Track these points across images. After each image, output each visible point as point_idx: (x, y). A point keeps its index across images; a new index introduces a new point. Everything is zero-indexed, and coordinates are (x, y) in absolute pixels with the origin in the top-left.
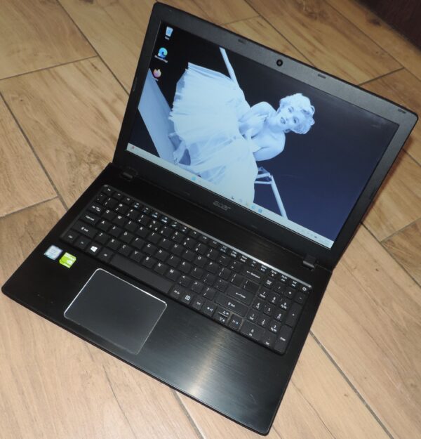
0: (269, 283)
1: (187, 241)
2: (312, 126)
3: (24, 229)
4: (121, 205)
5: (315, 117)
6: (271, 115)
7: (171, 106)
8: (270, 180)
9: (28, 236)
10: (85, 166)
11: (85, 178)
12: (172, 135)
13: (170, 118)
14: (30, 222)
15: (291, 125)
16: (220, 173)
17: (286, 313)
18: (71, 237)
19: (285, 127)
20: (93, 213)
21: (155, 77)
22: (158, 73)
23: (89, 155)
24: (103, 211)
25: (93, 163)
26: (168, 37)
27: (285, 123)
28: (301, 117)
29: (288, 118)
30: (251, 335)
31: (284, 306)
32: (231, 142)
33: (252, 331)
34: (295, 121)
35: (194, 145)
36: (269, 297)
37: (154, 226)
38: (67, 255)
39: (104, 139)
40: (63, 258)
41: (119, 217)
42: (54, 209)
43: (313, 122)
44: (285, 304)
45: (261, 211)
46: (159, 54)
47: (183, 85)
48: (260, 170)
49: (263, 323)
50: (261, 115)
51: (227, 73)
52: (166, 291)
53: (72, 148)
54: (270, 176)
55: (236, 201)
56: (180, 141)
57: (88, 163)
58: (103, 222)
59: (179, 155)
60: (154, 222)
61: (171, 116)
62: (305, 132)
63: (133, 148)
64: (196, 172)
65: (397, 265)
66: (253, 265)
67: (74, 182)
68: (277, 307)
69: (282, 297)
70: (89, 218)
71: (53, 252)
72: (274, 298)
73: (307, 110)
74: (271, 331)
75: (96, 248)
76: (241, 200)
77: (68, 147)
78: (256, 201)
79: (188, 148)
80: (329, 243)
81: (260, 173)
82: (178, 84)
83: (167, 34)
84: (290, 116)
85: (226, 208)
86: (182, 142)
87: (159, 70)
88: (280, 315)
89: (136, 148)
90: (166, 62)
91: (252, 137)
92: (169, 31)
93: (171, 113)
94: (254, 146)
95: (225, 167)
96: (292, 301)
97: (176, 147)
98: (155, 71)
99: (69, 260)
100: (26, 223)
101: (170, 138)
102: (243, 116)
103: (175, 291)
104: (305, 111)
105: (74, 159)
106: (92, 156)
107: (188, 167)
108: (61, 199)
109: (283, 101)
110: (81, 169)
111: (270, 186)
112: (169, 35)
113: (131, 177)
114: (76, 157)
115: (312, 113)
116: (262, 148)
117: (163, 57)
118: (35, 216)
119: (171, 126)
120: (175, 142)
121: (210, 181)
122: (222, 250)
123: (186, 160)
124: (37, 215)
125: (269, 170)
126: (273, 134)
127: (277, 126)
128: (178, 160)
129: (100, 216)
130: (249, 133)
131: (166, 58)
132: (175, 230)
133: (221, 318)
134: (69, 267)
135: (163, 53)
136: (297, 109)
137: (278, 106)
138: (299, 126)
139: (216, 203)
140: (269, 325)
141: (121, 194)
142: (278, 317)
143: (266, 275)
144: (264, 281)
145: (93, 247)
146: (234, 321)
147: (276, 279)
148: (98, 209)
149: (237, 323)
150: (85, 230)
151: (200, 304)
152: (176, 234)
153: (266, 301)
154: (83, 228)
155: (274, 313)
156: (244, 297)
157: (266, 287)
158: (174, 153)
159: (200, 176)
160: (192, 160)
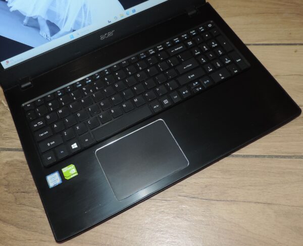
0: (190, 43)
1: (118, 76)
3: (9, 194)
4: (50, 104)
9: (19, 194)
12: (25, 21)
13: (11, 10)
14: (7, 186)
16: (85, 13)
17: (220, 46)
18: (50, 158)
20: (41, 129)
24: (45, 121)
30: (222, 78)
31: (214, 45)
33: (220, 75)
35: (49, 12)
36: (201, 50)
37: (87, 91)
38: (64, 170)
40: (65, 175)
41: (60, 111)
42: (9, 159)
44: (213, 43)
45: (134, 11)
49: (219, 65)
52: (149, 114)
55: (113, 21)
56: (36, 20)
58: (55, 126)
59: (45, 30)
60: (84, 89)
61: (11, 7)
63: (8, 62)
64: (69, 30)
66: (169, 45)
68: (211, 49)
69: (207, 42)
70: (42, 135)
71: (53, 180)
72: (205, 47)
74: (227, 64)
75: (75, 144)
76: (116, 18)
78: (126, 7)
79: (47, 18)
86: (38, 18)
88: (220, 51)
89: (9, 60)
93: (9, 5)
95: (85, 5)
96: (213, 38)
97: (37, 28)
99: (70, 171)
100: (6, 189)
101: (27, 26)
103: (155, 107)
107: (60, 33)
113: (30, 83)
118: (4, 178)
119: (18, 15)
120: (34, 24)
121: (84, 26)
122: (142, 57)
123: (54, 29)
124: (4, 176)
128: (49, 35)
129: (47, 125)
132: (102, 78)
133: (198, 89)
134: (77, 174)
139: (102, 38)
140: (223, 62)
141: (40, 99)
142: (221, 53)
143: (183, 42)
144: (187, 45)
145: (72, 146)
146: (205, 82)
147: (190, 37)
148: (40, 123)
149: (208, 81)
150: (52, 143)
151: (176, 97)
152: (106, 79)
153: (204, 54)
154: (49, 144)
155: (216, 54)
156: (191, 65)
157: (192, 47)
158: (41, 33)
159: (74, 31)
160: (58, 25)
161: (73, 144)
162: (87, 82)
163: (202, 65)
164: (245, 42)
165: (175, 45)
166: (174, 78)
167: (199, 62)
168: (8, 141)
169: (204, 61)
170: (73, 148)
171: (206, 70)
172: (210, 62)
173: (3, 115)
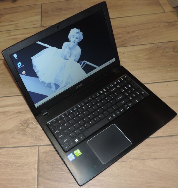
0: (118, 86)
1: (88, 105)
2: (83, 34)
3: (49, 167)
5: (81, 31)
6: (69, 45)
7: (38, 77)
8: (85, 62)
9: (53, 166)
10: (27, 129)
11: (34, 132)
12: (46, 85)
13: (40, 81)
14: (47, 163)
15: (77, 41)
17: (133, 87)
18: (67, 147)
19: (76, 43)
21: (24, 75)
22: (24, 72)
23: (23, 126)
25: (28, 126)
26: (16, 58)
27: (75, 42)
28: (78, 35)
29: (74, 40)
30: (137, 102)
32: (65, 65)
33: (136, 100)
34: (77, 38)
35: (56, 80)
36: (124, 89)
37: (76, 114)
38: (75, 152)
39: (17, 116)
40: (76, 154)
41: (66, 125)
42: (44, 150)
43: (82, 33)
44: (129, 85)
45: (90, 74)
46: (19, 66)
47: (35, 67)
48: (80, 63)
49: (134, 96)
50: (66, 48)
51: (46, 48)
52: (108, 122)
53: (15, 131)
54: (84, 62)
55: (82, 79)
56: (50, 84)
57: (27, 128)
58: (65, 132)
59: (54, 87)
60: (74, 113)
62: (82, 38)
63: (37, 104)
64: (63, 86)
65: (124, 48)
66: (109, 88)
67: (34, 137)
68: (129, 89)
69: (126, 85)
70: (60, 137)
71: (71, 157)
72: (126, 88)
73: (77, 32)
74: (138, 95)
75: (77, 140)
77: (13, 132)
78: (87, 73)
79: (54, 83)
80: (114, 60)
81: (81, 64)
82: (34, 68)
83: (15, 58)
84: (74, 39)
85: (81, 85)
87: (23, 71)
88: (133, 89)
89: (38, 103)
90: (23, 66)
91: (70, 57)
92: (15, 56)
93: (40, 79)
94: (72, 59)
95: (70, 75)
96: (129, 83)
97: (50, 87)
98: (22, 73)
99: (78, 152)
100: (47, 165)
101: (46, 87)
102: (62, 54)
103: (110, 118)
104: (77, 33)
105: (21, 132)
106: (23, 124)
107: (60, 88)
108: (41, 146)
109: (69, 37)
110: (29, 131)
111: (87, 64)
112: (17, 57)
113: (47, 112)
114: (20, 131)
115: (79, 31)
116: (75, 56)
117: (21, 65)
118: (44, 159)
119: (43, 83)
121: (70, 83)
122: (98, 95)
123: (57, 86)
124: (44, 158)
125: (82, 60)
126: (75, 49)
127: (74, 45)
128: (55, 90)
130: (68, 57)
131: (22, 65)
132: (81, 107)
133: (127, 108)
134: (81, 154)
135: (20, 64)
136: (75, 34)
137: (69, 40)
138: (80, 38)
140: (136, 94)
141: (54, 120)
142: (134, 90)
143: (115, 86)
144: (117, 88)
145: (76, 140)
146: (130, 105)
147: (118, 84)
148: (58, 131)
149: (131, 104)
150: (65, 140)
151: (118, 113)
152: (83, 107)
153: (126, 91)
154: (64, 141)
155: (132, 90)
156: (121, 97)
157: (120, 88)
158: (52, 89)
159: (65, 86)
160: (59, 85)
161: (76, 139)
162: (75, 110)
163: (126, 96)
164: (143, 83)
165: (112, 88)
166: (115, 104)
167: (125, 95)
168: (41, 141)
169: (127, 94)
170: (76, 141)
171: (129, 99)
172: (130, 94)
173: (35, 129)
